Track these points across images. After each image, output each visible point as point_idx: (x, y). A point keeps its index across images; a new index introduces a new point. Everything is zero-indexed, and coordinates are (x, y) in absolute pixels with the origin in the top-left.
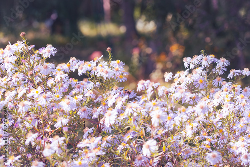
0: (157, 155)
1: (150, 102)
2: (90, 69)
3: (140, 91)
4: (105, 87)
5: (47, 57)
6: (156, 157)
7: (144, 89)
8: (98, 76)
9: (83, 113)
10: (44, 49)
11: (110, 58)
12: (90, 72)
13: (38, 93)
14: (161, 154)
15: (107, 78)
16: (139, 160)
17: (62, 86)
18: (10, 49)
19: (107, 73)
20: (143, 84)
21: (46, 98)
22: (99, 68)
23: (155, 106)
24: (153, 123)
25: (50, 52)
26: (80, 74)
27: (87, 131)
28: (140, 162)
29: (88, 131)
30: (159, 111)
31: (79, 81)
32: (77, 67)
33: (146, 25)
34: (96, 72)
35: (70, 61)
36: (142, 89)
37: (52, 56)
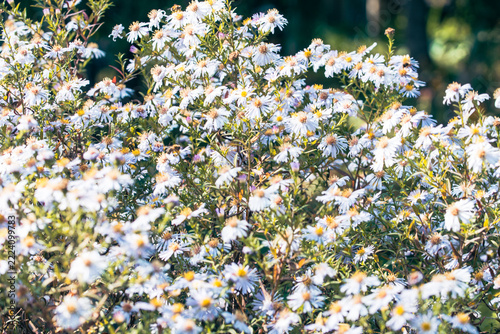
0: (471, 233)
1: (466, 127)
2: (349, 65)
3: (449, 102)
4: (374, 106)
5: (267, 31)
6: (470, 238)
7: (457, 100)
8: (364, 80)
9: (330, 146)
10: (262, 14)
11: (390, 47)
12: (348, 72)
13: (244, 95)
14: (480, 231)
15: (382, 85)
16: (434, 243)
17: (290, 95)
18: (196, 9)
19: (382, 74)
20: (457, 90)
21: (259, 105)
22: (367, 65)
23: (476, 133)
24: (469, 168)
25: (273, 21)
26: (328, 73)
27: (333, 182)
28: (435, 247)
29: (335, 181)
30: (484, 144)
31: (324, 88)
32: (322, 62)
33: (447, 50)
34: (360, 74)
35: (310, 47)
36: (453, 100)
37: (277, 29)
